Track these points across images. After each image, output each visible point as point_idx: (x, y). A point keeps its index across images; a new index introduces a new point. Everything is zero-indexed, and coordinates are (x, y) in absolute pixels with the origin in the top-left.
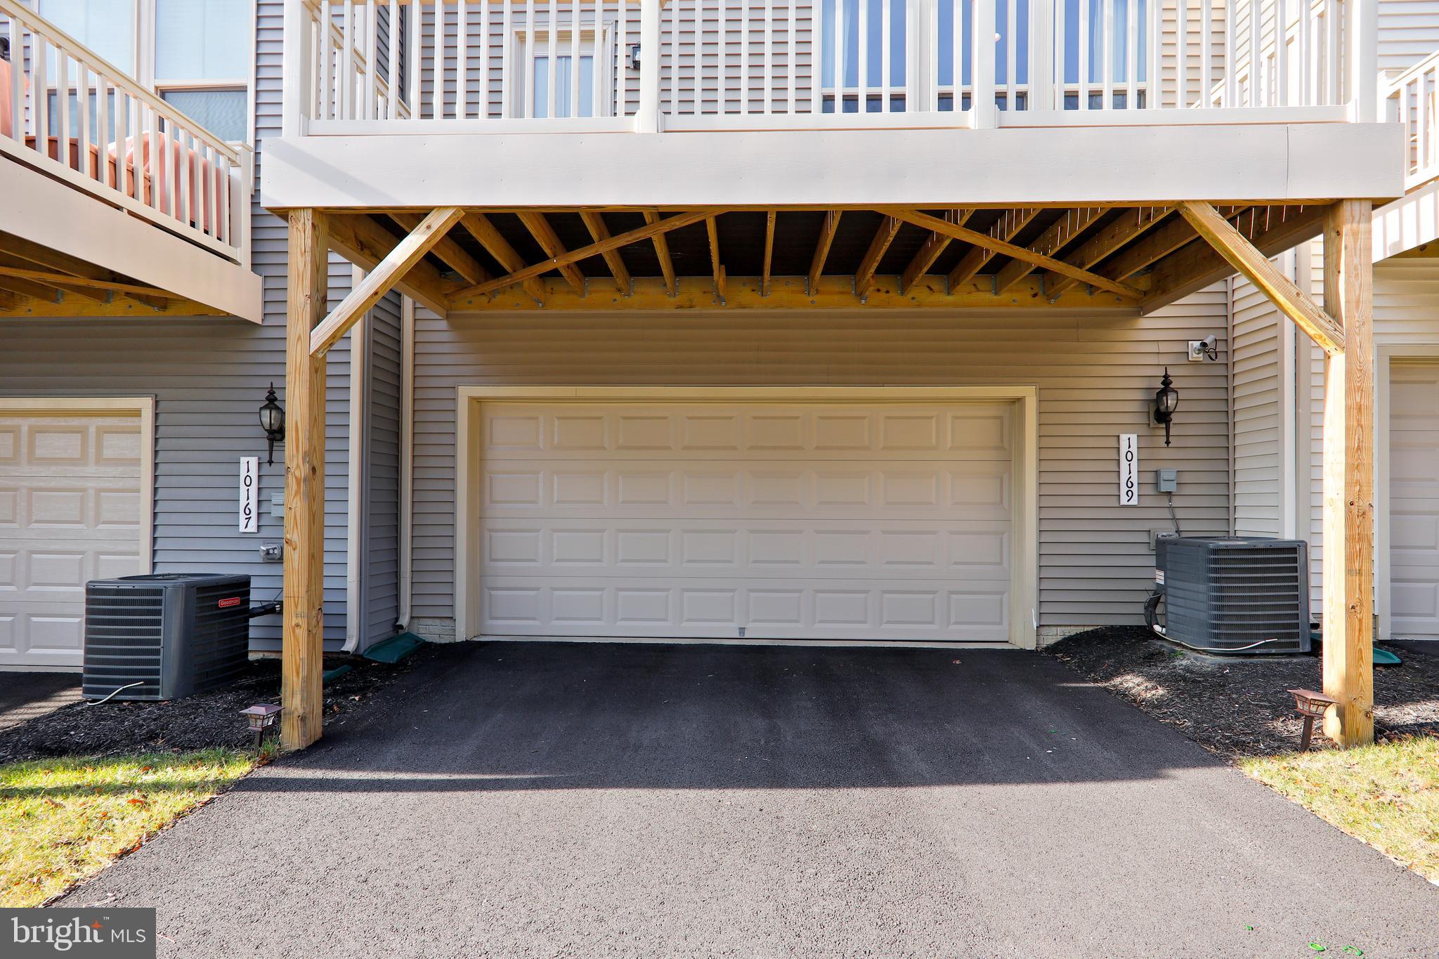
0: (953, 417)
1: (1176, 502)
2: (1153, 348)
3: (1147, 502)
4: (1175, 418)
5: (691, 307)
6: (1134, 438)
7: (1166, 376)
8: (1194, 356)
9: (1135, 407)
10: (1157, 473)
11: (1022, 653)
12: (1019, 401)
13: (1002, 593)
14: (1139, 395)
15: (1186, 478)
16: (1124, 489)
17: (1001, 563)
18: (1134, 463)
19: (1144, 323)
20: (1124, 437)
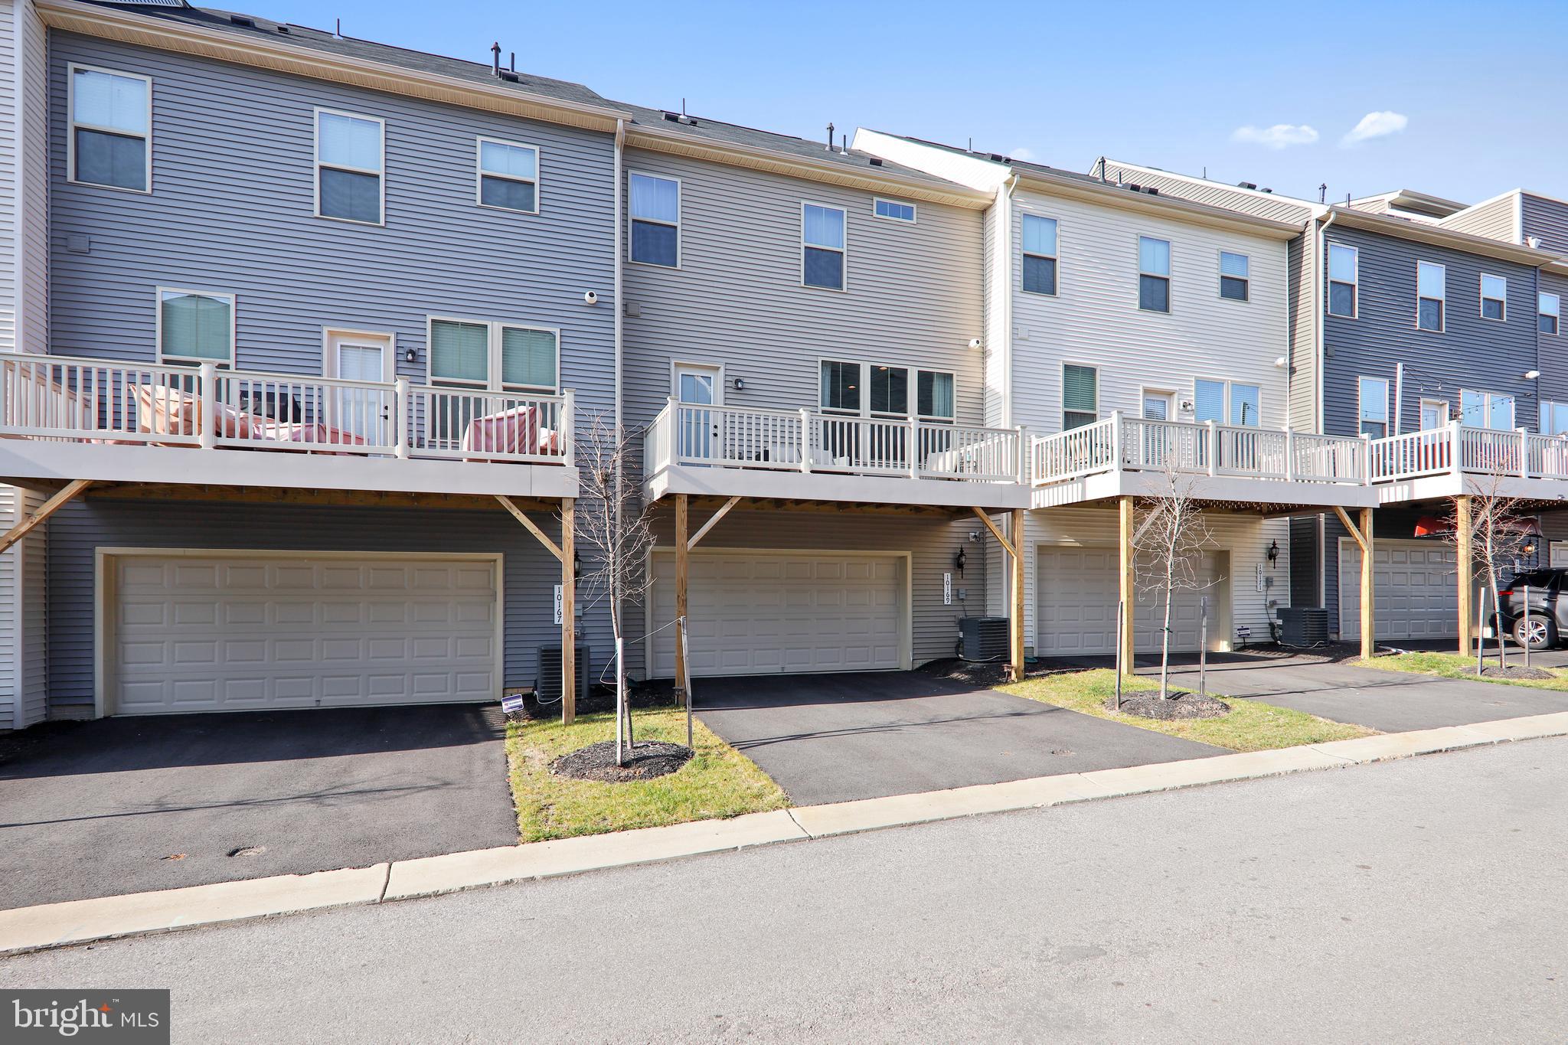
0: (876, 564)
1: (965, 603)
2: (956, 535)
3: (955, 603)
4: (965, 566)
5: (763, 509)
6: (949, 574)
7: (962, 548)
8: (972, 540)
9: (949, 561)
10: (958, 590)
11: (906, 672)
12: (904, 558)
13: (896, 646)
14: (951, 556)
15: (969, 593)
16: (946, 597)
17: (896, 632)
18: (950, 586)
19: (954, 524)
20: (945, 574)
